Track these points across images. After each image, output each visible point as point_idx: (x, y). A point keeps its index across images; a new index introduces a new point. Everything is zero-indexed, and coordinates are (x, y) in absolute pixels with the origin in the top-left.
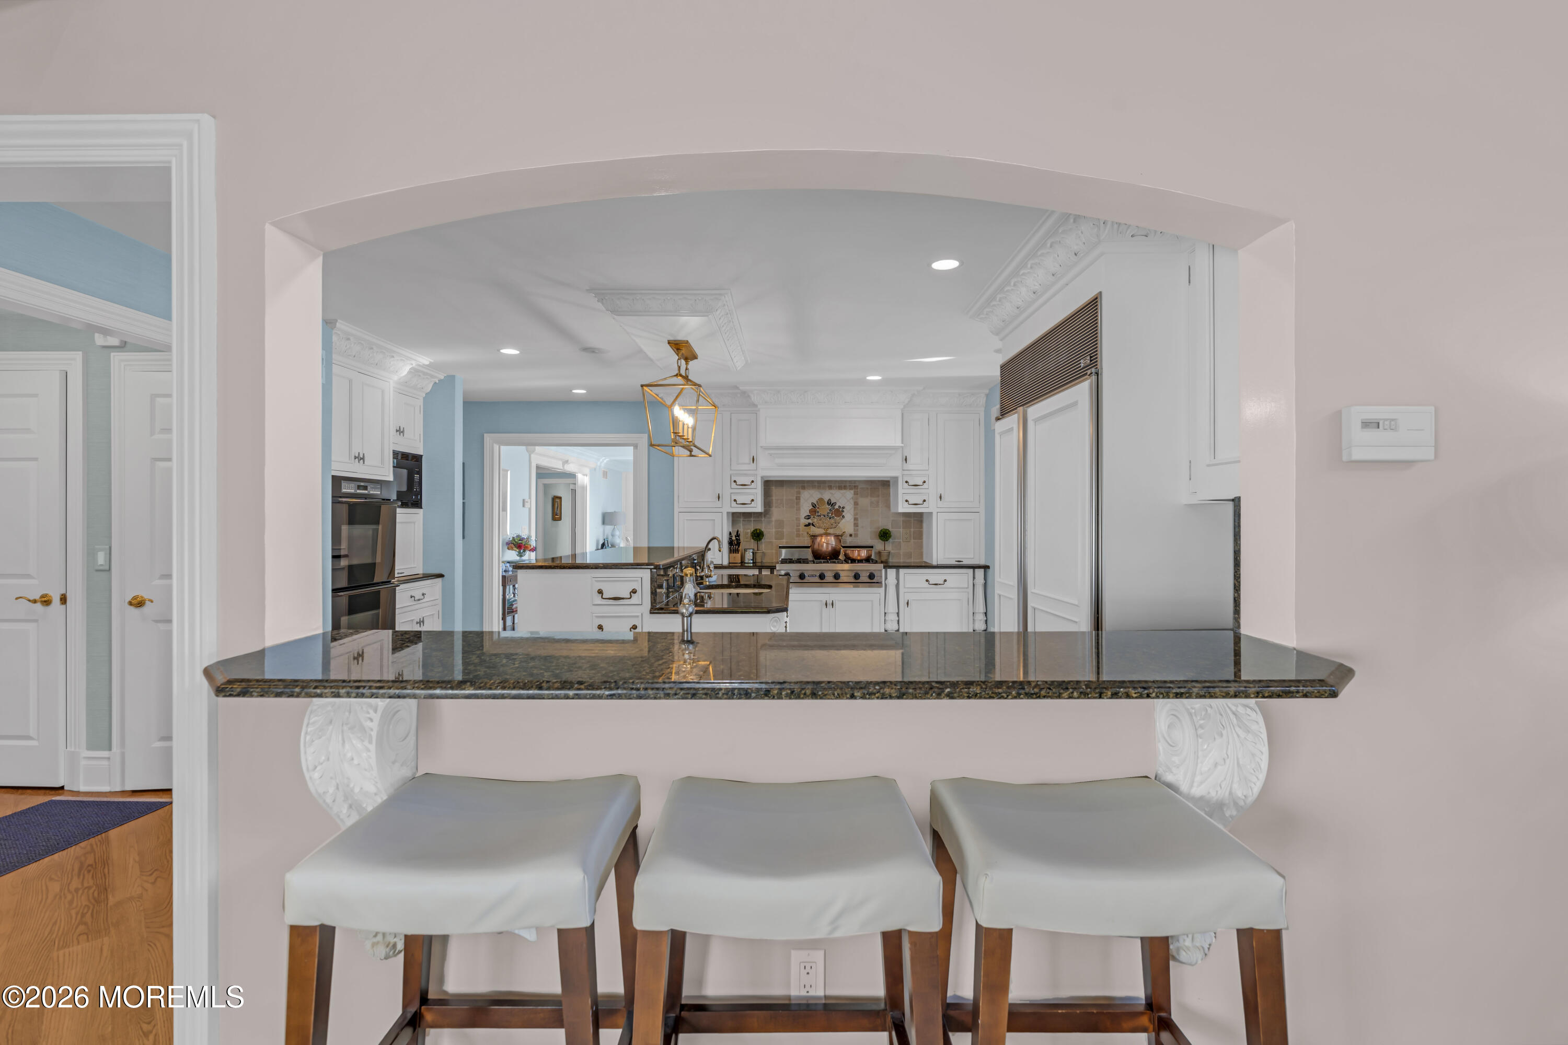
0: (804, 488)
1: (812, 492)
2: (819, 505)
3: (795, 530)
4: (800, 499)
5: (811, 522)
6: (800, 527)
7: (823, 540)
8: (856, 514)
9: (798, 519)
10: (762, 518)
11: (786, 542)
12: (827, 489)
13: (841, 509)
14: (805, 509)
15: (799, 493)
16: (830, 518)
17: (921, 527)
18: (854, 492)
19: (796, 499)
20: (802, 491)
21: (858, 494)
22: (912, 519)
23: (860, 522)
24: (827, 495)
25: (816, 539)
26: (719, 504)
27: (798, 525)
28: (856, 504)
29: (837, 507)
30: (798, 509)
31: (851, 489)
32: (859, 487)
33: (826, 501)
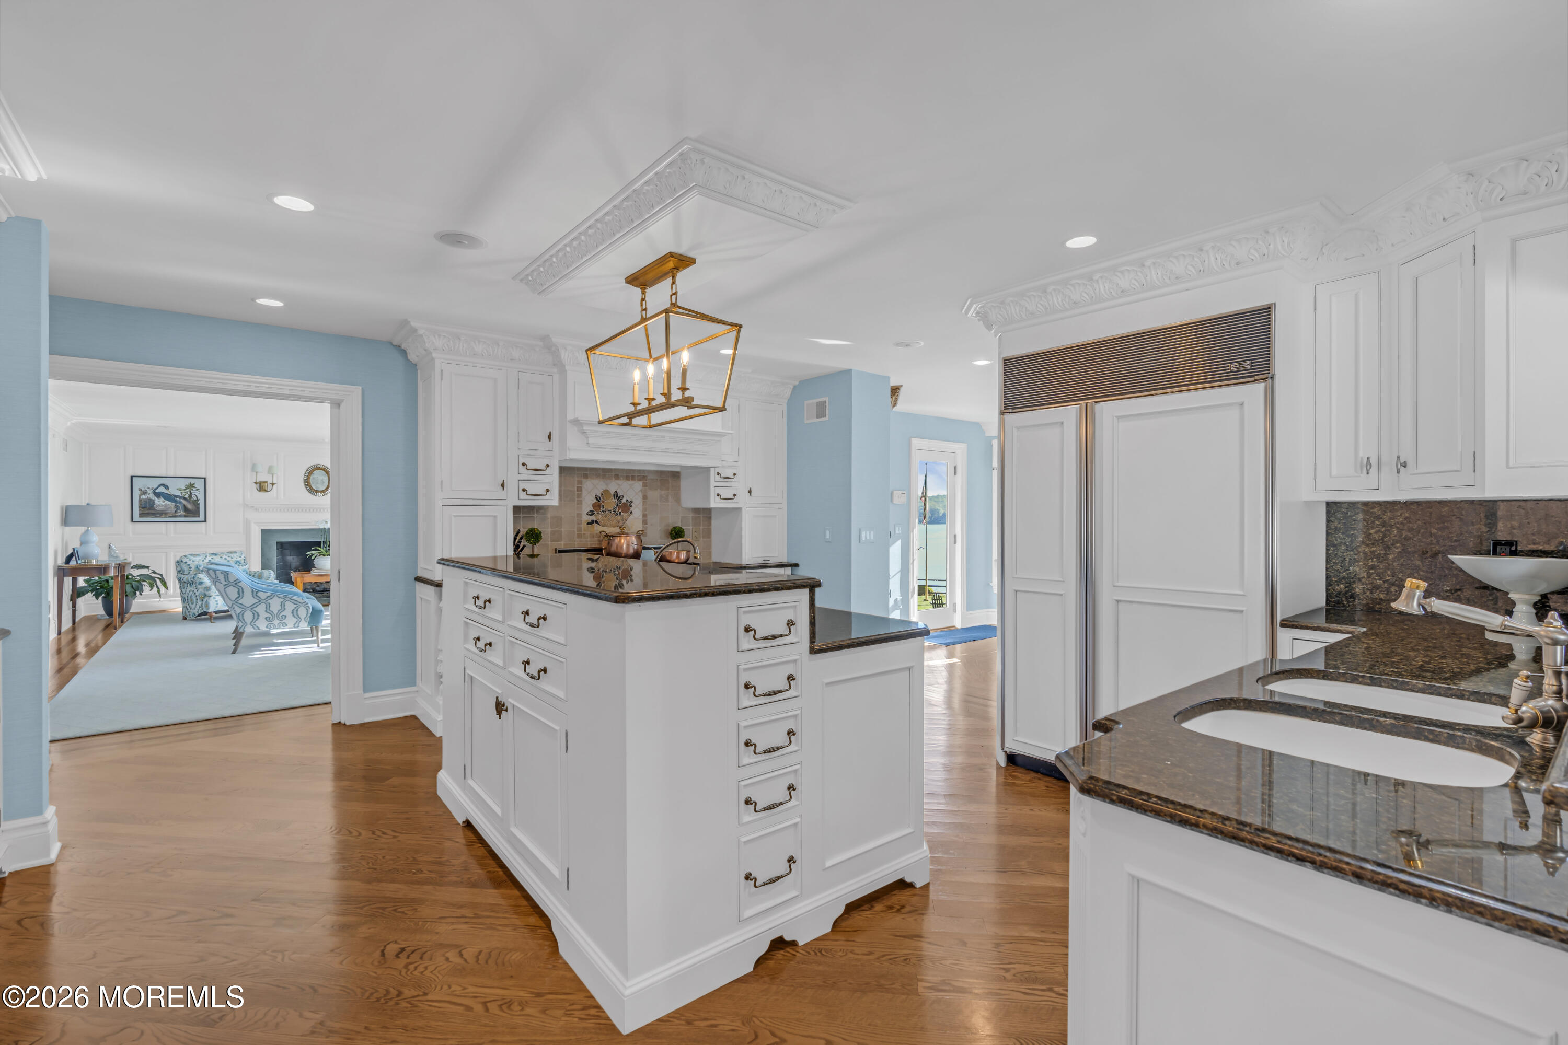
0: (586, 476)
1: (596, 481)
2: (603, 498)
3: (576, 530)
4: (581, 491)
5: (595, 519)
6: (582, 526)
7: (623, 541)
8: (645, 510)
9: (579, 515)
10: (534, 514)
11: (565, 545)
12: (614, 479)
13: (628, 504)
14: (588, 502)
15: (580, 482)
16: (617, 514)
17: (710, 524)
18: (643, 483)
19: (577, 490)
20: (584, 480)
21: (647, 486)
22: (701, 516)
23: (649, 518)
24: (613, 487)
25: (614, 540)
26: (501, 494)
27: (580, 523)
28: (645, 497)
29: (624, 501)
30: (580, 503)
31: (640, 480)
32: (648, 478)
33: (612, 493)
